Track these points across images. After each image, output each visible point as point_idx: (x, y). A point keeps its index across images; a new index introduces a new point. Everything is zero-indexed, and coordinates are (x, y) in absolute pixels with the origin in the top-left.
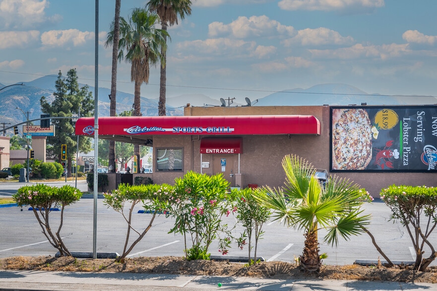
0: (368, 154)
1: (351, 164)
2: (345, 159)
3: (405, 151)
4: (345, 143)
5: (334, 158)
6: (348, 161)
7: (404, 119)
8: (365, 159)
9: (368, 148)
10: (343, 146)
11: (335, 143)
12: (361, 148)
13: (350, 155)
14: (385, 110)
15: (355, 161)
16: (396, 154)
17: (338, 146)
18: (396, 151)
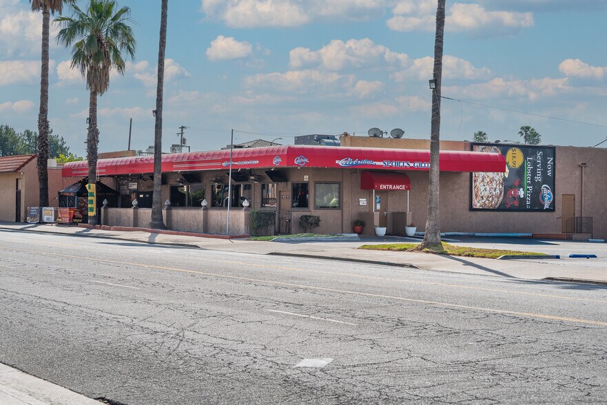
0: (501, 193)
1: (487, 202)
2: (482, 197)
3: (528, 190)
4: (483, 181)
5: (474, 196)
6: (485, 199)
7: (528, 158)
8: (498, 197)
9: (501, 187)
10: (482, 184)
11: (475, 181)
12: (495, 186)
13: (486, 193)
14: (514, 148)
15: (490, 199)
16: (521, 193)
17: (478, 183)
18: (521, 189)
